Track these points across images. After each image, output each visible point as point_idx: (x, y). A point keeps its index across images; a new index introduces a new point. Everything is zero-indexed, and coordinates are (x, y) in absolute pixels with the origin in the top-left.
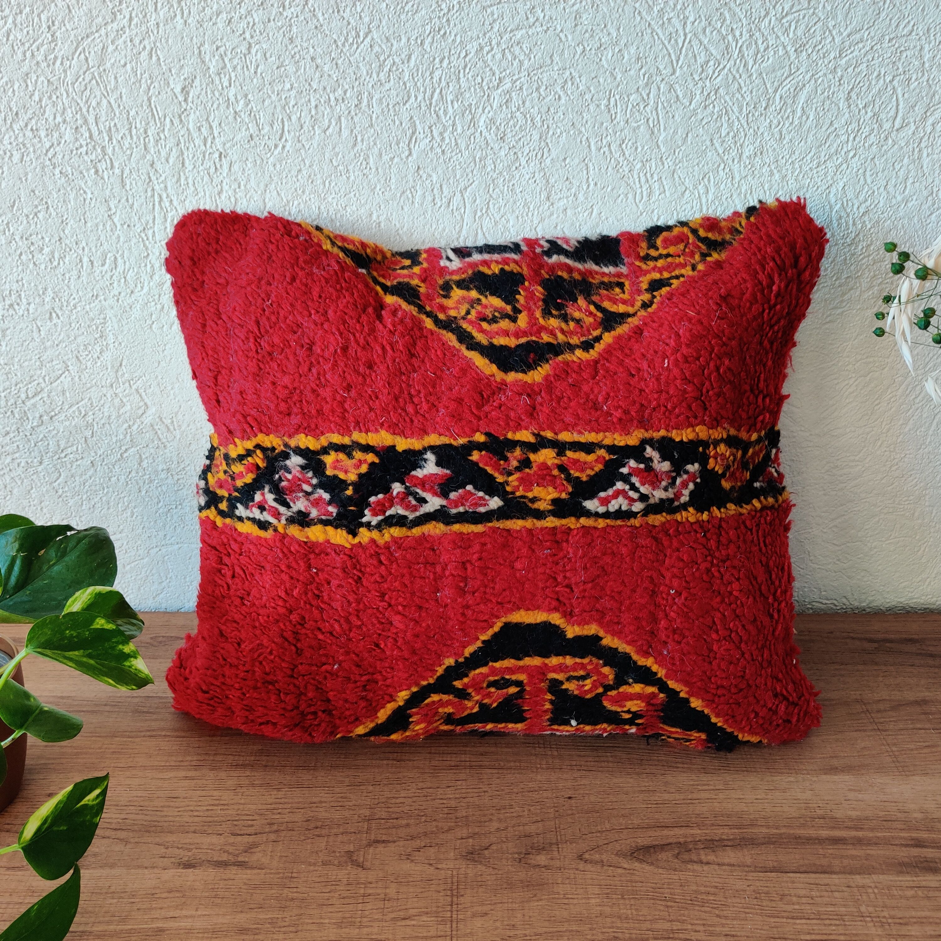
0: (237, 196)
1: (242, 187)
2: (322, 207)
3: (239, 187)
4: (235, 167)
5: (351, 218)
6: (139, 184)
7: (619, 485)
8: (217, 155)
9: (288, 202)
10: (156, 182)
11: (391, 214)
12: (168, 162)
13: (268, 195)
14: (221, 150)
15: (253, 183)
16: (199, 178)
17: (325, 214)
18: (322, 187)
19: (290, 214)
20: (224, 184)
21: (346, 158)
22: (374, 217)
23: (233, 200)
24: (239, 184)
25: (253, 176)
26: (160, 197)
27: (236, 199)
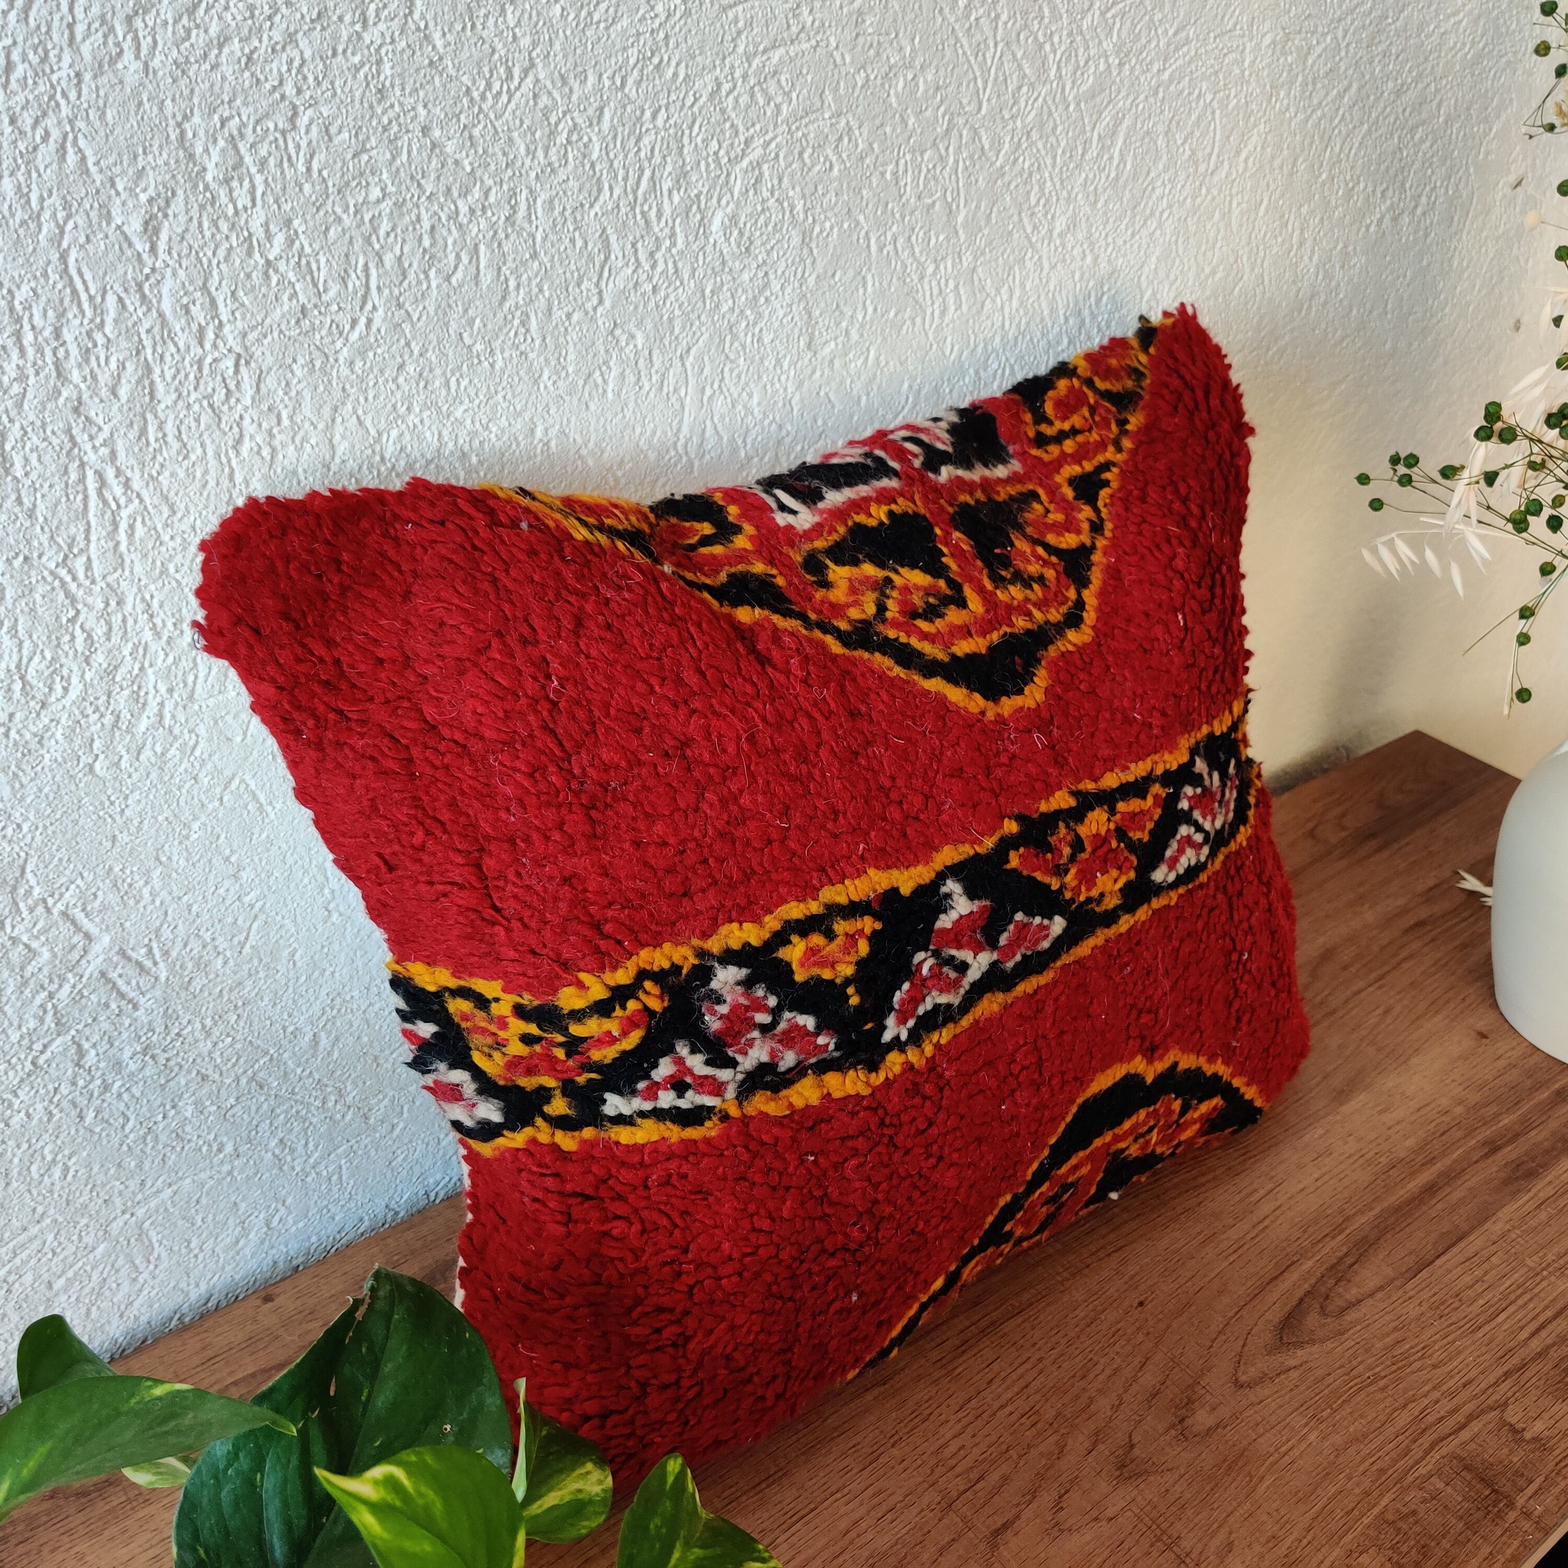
0: (276, 443)
1: (286, 422)
2: (445, 433)
3: (279, 423)
4: (270, 382)
5: (497, 445)
6: (47, 459)
7: (1184, 830)
8: (229, 363)
9: (380, 434)
10: (88, 447)
11: (569, 421)
12: (115, 395)
13: (339, 429)
14: (238, 349)
15: (307, 409)
16: (190, 421)
17: (451, 445)
18: (444, 393)
19: (383, 459)
20: (247, 422)
21: (489, 327)
22: (539, 433)
23: (266, 452)
24: (279, 417)
25: (307, 395)
26: (100, 475)
27: (274, 450)
